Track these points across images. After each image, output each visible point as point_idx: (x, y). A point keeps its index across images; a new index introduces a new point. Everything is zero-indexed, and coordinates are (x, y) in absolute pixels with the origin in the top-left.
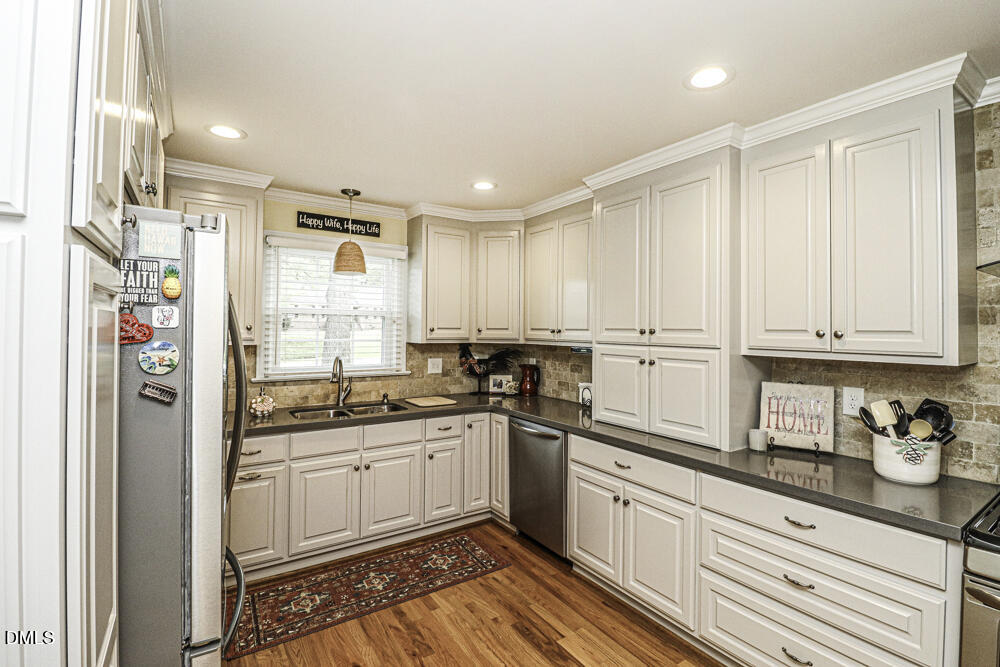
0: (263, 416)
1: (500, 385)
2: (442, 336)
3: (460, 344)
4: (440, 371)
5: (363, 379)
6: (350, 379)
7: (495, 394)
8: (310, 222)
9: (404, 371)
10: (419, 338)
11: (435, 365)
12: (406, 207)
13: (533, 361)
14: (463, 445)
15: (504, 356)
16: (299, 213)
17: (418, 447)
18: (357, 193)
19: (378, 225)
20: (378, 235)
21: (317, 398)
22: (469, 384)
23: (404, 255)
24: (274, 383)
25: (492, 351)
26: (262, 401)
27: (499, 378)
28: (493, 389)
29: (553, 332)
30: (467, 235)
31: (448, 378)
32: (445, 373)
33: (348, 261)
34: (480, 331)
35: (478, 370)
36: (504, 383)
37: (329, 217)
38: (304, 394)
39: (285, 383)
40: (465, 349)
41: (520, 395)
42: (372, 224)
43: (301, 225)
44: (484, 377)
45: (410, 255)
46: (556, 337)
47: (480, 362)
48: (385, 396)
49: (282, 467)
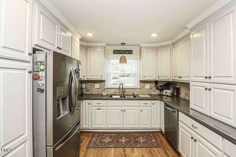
0: (105, 96)
1: (166, 93)
2: (147, 78)
3: (155, 81)
4: (149, 88)
5: (128, 89)
6: (125, 89)
7: (165, 95)
8: (116, 52)
9: (139, 87)
10: (142, 80)
11: (148, 86)
12: (138, 45)
13: (178, 87)
14: (151, 109)
15: (168, 85)
16: (114, 50)
17: (138, 108)
18: (125, 44)
19: (132, 51)
20: (132, 53)
21: (118, 92)
22: (158, 92)
23: (138, 58)
24: (109, 89)
25: (164, 83)
26: (104, 92)
27: (166, 91)
28: (164, 94)
29: (180, 77)
30: (155, 50)
31: (151, 90)
32: (151, 89)
33: (123, 61)
34: (159, 77)
35: (160, 88)
36: (168, 92)
37: (120, 51)
38: (115, 91)
39: (111, 89)
40: (156, 82)
41: (172, 96)
42: (130, 51)
43: (114, 53)
44: (162, 90)
45: (140, 58)
46: (180, 79)
47: (160, 86)
48: (133, 93)
49: (105, 108)
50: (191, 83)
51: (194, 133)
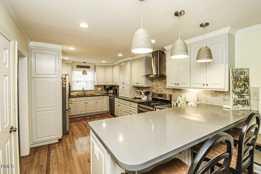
0: (72, 95)
1: (110, 92)
2: (99, 84)
4: (100, 90)
5: (87, 91)
6: (85, 91)
7: (110, 94)
9: (94, 90)
10: (96, 85)
11: (99, 89)
12: (94, 64)
13: (116, 88)
14: (102, 101)
15: (111, 87)
16: (77, 65)
17: (95, 101)
18: (85, 63)
19: (89, 67)
20: (89, 68)
21: (80, 94)
22: (106, 92)
23: (94, 71)
24: (74, 91)
25: (109, 87)
27: (110, 91)
28: (109, 93)
29: (116, 83)
30: (104, 68)
31: (102, 91)
32: (101, 90)
33: (84, 73)
34: (106, 83)
35: (107, 89)
37: (81, 66)
38: (78, 93)
39: (75, 91)
40: (105, 86)
41: (113, 94)
42: (88, 66)
43: (77, 67)
44: (108, 90)
45: (95, 71)
47: (107, 88)
48: (91, 93)
49: (75, 102)
50: (119, 85)
51: (118, 103)
